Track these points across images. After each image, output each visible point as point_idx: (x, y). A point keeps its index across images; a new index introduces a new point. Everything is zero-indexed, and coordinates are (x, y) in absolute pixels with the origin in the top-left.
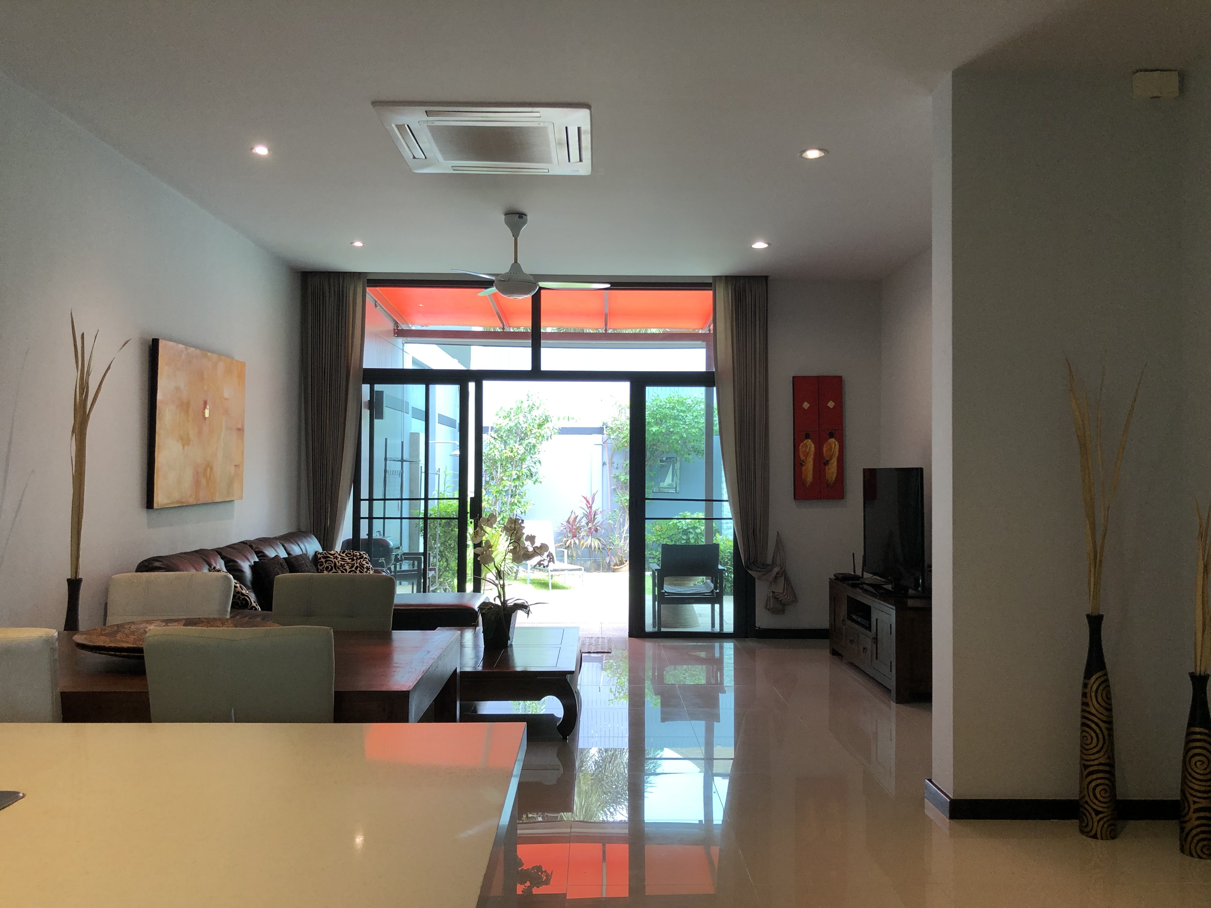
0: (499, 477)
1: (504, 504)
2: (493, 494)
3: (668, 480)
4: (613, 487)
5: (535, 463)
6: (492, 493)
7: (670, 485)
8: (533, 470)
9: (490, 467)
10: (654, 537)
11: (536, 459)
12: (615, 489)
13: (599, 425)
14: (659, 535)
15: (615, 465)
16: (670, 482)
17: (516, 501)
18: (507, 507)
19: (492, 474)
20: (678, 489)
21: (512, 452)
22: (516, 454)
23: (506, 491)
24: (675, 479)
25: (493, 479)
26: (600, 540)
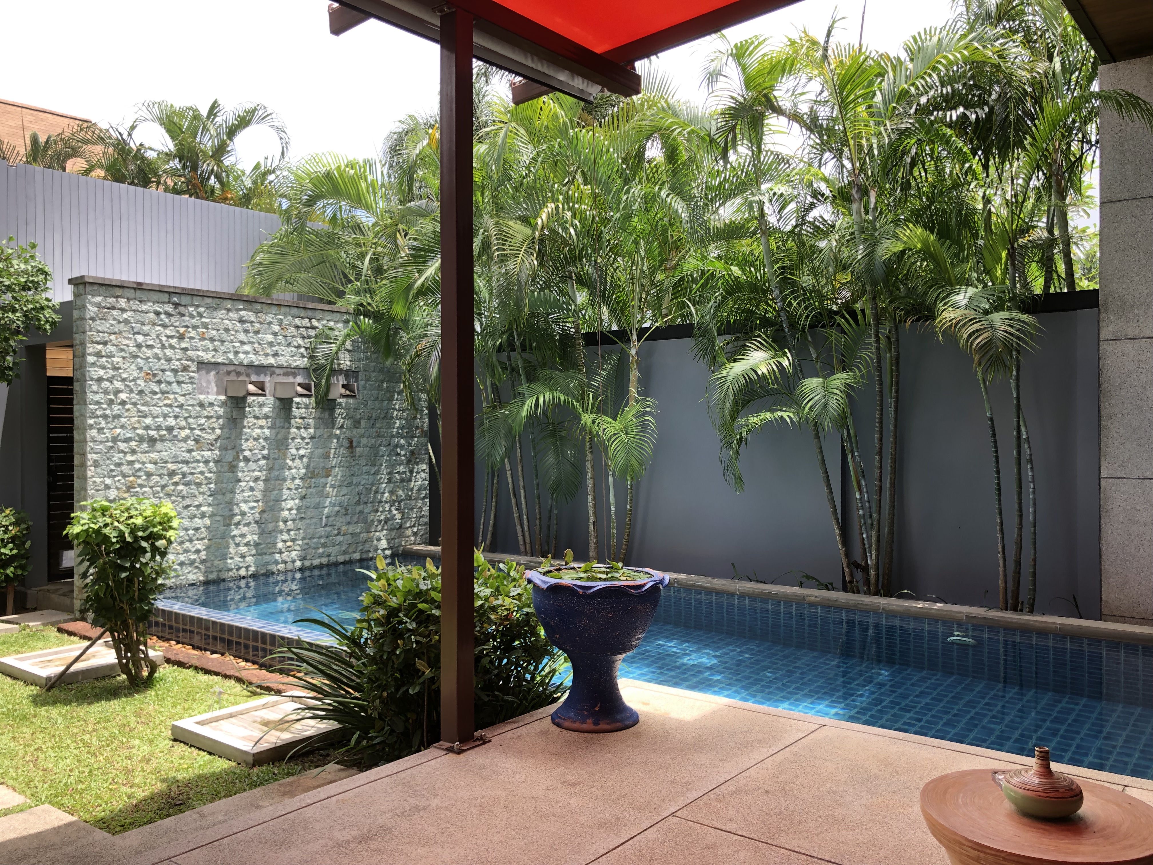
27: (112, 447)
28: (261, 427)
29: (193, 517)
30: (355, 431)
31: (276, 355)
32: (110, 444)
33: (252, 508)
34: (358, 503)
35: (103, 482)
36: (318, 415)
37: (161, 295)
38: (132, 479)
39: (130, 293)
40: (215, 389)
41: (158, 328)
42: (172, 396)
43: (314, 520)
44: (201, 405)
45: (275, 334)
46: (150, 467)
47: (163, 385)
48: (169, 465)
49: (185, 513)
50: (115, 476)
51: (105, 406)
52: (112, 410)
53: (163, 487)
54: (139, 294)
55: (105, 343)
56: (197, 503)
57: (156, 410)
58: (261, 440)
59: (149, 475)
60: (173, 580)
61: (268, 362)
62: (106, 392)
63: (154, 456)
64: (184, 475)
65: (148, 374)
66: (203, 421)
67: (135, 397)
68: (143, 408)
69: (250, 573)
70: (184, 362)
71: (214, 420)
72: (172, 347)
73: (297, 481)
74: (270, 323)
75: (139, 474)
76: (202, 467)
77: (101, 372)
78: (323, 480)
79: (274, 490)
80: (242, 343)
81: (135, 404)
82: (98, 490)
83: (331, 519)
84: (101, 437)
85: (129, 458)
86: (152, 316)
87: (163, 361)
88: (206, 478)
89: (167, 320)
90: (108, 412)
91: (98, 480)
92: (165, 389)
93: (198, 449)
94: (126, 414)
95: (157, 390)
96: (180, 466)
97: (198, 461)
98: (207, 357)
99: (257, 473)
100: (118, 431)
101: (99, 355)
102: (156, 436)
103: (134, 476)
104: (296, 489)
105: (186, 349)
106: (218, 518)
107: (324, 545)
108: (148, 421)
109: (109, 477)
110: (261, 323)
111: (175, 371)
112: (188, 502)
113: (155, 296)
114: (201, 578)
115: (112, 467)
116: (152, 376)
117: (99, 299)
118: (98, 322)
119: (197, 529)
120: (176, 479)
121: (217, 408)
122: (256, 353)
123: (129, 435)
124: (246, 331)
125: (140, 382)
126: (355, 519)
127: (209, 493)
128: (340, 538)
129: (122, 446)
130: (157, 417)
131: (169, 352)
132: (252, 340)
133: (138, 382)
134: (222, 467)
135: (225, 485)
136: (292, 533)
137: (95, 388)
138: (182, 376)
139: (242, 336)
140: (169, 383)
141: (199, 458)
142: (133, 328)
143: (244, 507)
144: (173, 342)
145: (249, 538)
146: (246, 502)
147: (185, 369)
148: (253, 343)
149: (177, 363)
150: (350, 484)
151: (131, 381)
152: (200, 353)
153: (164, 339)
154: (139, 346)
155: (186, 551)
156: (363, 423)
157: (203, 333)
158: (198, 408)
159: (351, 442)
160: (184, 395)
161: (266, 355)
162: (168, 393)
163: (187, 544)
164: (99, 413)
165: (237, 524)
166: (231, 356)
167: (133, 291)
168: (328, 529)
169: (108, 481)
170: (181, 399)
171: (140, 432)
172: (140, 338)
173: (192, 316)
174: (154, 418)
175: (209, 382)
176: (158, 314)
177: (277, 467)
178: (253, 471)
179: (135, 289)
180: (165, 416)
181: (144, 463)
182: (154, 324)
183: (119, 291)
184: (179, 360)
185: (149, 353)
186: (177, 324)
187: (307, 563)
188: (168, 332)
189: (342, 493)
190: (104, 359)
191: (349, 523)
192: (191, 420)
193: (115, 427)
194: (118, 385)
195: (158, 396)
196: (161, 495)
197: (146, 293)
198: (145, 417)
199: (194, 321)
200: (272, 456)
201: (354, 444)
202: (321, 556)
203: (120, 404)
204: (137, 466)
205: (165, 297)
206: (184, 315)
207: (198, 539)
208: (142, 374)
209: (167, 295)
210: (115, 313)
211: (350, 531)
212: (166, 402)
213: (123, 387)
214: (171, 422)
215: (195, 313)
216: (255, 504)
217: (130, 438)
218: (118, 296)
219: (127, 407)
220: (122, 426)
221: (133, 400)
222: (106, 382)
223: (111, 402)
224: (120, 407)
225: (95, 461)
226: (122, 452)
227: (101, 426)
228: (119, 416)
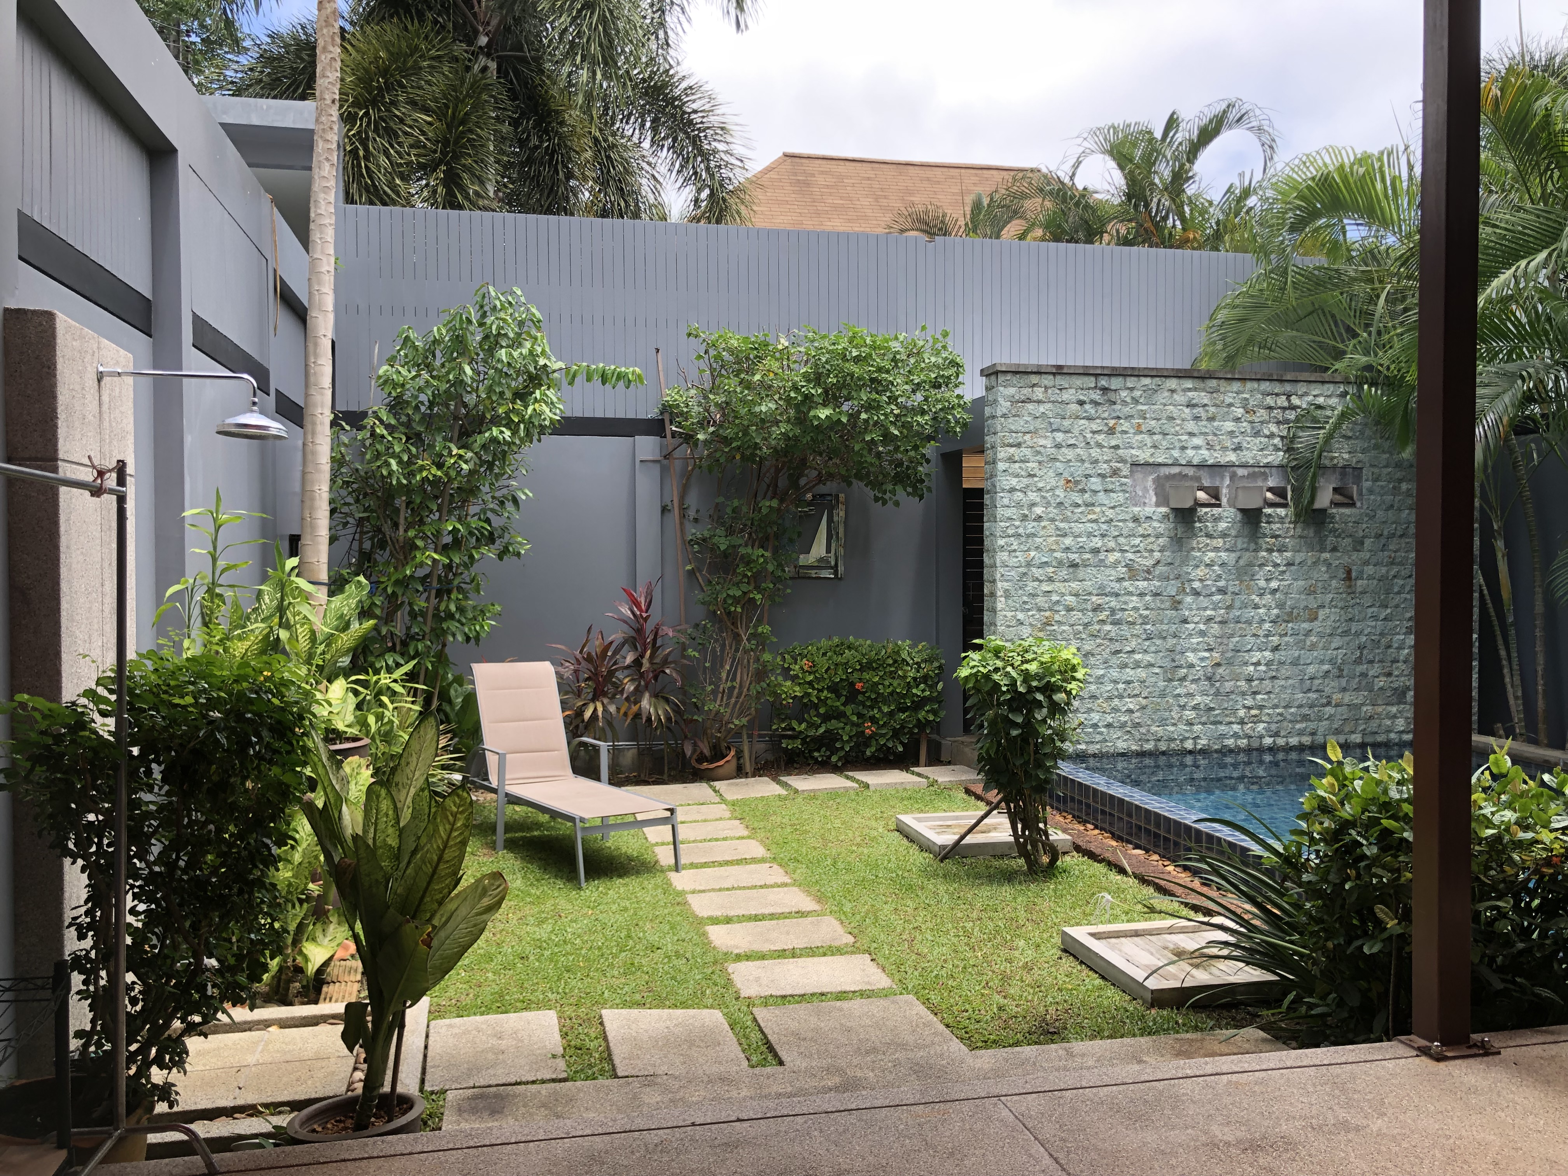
0: (401, 539)
1: (415, 618)
2: (385, 589)
3: (819, 549)
4: (689, 567)
5: (502, 503)
6: (383, 586)
7: (821, 560)
8: (496, 522)
9: (372, 511)
10: (797, 688)
11: (505, 491)
12: (692, 573)
13: (652, 413)
14: (810, 683)
15: (692, 513)
16: (823, 553)
17: (453, 608)
18: (425, 623)
19: (379, 530)
20: (841, 569)
21: (440, 466)
22: (453, 474)
23: (423, 580)
24: (833, 545)
25: (382, 545)
26: (667, 700)
27: (1025, 574)
28: (1216, 549)
29: (1124, 666)
30: (1355, 555)
31: (1238, 448)
32: (1023, 570)
33: (1202, 659)
34: (1358, 661)
35: (1014, 617)
36: (1299, 531)
37: (1086, 379)
38: (1048, 614)
39: (1047, 380)
40: (1154, 499)
41: (1083, 422)
42: (1098, 509)
43: (1290, 682)
44: (1136, 520)
45: (1237, 420)
46: (1070, 600)
47: (1087, 495)
48: (1094, 598)
49: (1115, 661)
50: (1029, 610)
51: (1017, 523)
52: (1025, 528)
53: (1086, 625)
54: (1060, 381)
55: (1018, 445)
56: (1129, 649)
57: (1078, 528)
58: (1216, 568)
59: (1069, 609)
60: (1098, 746)
61: (1227, 459)
62: (1019, 505)
63: (1074, 585)
64: (1113, 611)
65: (1069, 481)
66: (1137, 541)
67: (1053, 511)
68: (1062, 525)
69: (1199, 747)
70: (1115, 465)
71: (1152, 539)
72: (1099, 445)
73: (1267, 626)
74: (1230, 405)
75: (1056, 608)
76: (1134, 601)
77: (1014, 482)
78: (1306, 626)
79: (1232, 636)
80: (1191, 434)
81: (1053, 520)
82: (1009, 626)
83: (1317, 682)
84: (1013, 562)
85: (1046, 587)
86: (1074, 407)
87: (1087, 465)
88: (1141, 615)
89: (1093, 411)
90: (1021, 531)
91: (1009, 614)
92: (1090, 500)
93: (1130, 579)
94: (1042, 533)
95: (1080, 502)
96: (1107, 599)
97: (1131, 594)
98: (1144, 456)
99: (1209, 612)
100: (1032, 554)
101: (1011, 460)
102: (1077, 561)
103: (1051, 610)
104: (1267, 636)
105: (1117, 447)
106: (1157, 670)
107: (1305, 718)
108: (1068, 541)
109: (1022, 611)
110: (1215, 405)
111: (1103, 476)
112: (1117, 646)
113: (1079, 381)
114: (1134, 748)
115: (1025, 599)
116: (1071, 484)
117: (1012, 391)
118: (1010, 420)
119: (1128, 682)
120: (1103, 616)
121: (1156, 524)
122: (1210, 447)
123: (1046, 560)
124: (1197, 418)
125: (1060, 492)
126: (1354, 684)
127: (1144, 637)
128: (1329, 710)
129: (1037, 572)
130: (1079, 536)
131: (1095, 452)
132: (1204, 430)
133: (1057, 492)
134: (1162, 602)
135: (1165, 627)
136: (1259, 697)
137: (1006, 501)
138: (1113, 483)
139: (1191, 426)
140: (1095, 492)
141: (1131, 589)
142: (1051, 424)
143: (1191, 657)
144: (1100, 438)
145: (1198, 699)
146: (1194, 651)
147: (1115, 472)
148: (1206, 434)
149: (1105, 466)
150: (1346, 633)
151: (1047, 491)
152: (1133, 452)
153: (1089, 435)
154: (1058, 446)
155: (1115, 710)
156: (1368, 542)
157: (1139, 425)
158: (1131, 525)
159: (1349, 572)
160: (1112, 508)
161: (1224, 449)
162: (1093, 505)
163: (1116, 701)
164: (1010, 531)
165: (1183, 679)
166: (1176, 453)
167: (1051, 377)
168: (1313, 696)
169: (1020, 616)
170: (1110, 513)
171: (1058, 555)
172: (1059, 436)
173: (1124, 403)
174: (1076, 537)
175: (1145, 490)
176: (1081, 403)
177: (1237, 604)
178: (1205, 609)
179: (1054, 374)
180: (1090, 535)
181: (1063, 595)
182: (1077, 417)
183: (1035, 379)
184: (1106, 462)
185: (1070, 454)
186: (1106, 415)
187: (1281, 742)
188: (1095, 427)
189: (1333, 646)
190: (1017, 465)
191: (1344, 690)
192: (1122, 540)
193: (1029, 550)
194: (1033, 496)
195: (1080, 510)
196: (1084, 636)
197: (1068, 377)
198: (1065, 535)
199: (1127, 410)
200: (1230, 589)
201: (1354, 574)
202: (1301, 733)
203: (1035, 520)
204: (1055, 598)
205: (1091, 382)
206: (1115, 403)
207: (1129, 696)
208: (1062, 482)
209: (1093, 379)
210: (1030, 406)
211: (1346, 700)
212: (1090, 517)
213: (1038, 500)
214: (1097, 542)
215: (1128, 400)
216: (1207, 654)
217: (1046, 563)
218: (1034, 385)
219: (1043, 524)
220: (1037, 548)
221: (1051, 515)
222: (1019, 494)
223: (1025, 518)
224: (1035, 524)
225: (1006, 591)
226: (1037, 580)
227: (1013, 547)
228: (1034, 535)
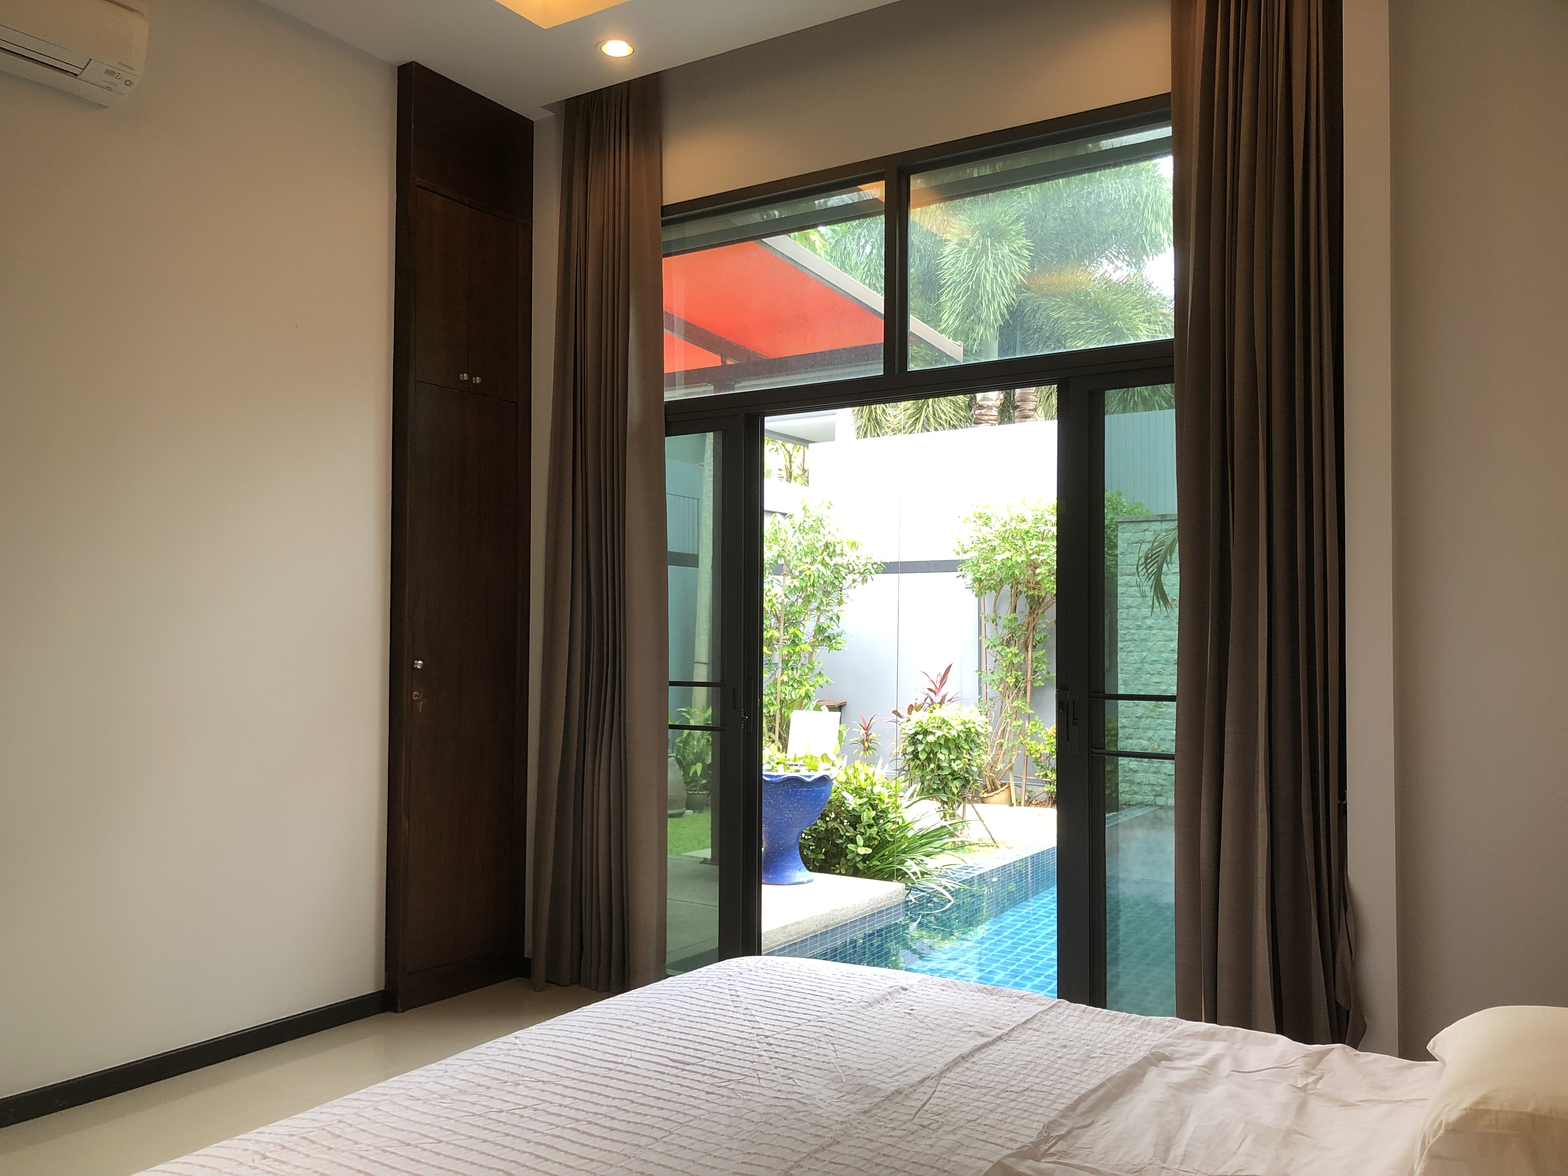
27: (1139, 669)
32: (1138, 666)
51: (1134, 631)
52: (1139, 635)
55: (1134, 574)
62: (1135, 618)
67: (1161, 622)
77: (1129, 601)
81: (1161, 629)
82: (1128, 707)
84: (1130, 659)
85: (1156, 679)
90: (1136, 637)
94: (1153, 638)
100: (1145, 654)
101: (1128, 585)
117: (1127, 535)
118: (1127, 557)
123: (1155, 658)
137: (1124, 615)
164: (1127, 638)
167: (1159, 523)
171: (1164, 655)
179: (1161, 521)
183: (1145, 526)
185: (1173, 579)
190: (1133, 589)
193: (1142, 651)
194: (1145, 611)
203: (1146, 629)
217: (1155, 661)
218: (1145, 530)
219: (1153, 632)
220: (1149, 650)
221: (1160, 626)
222: (1135, 610)
223: (1139, 627)
224: (1147, 631)
225: (1124, 681)
226: (1148, 673)
227: (1130, 649)
228: (1145, 640)
